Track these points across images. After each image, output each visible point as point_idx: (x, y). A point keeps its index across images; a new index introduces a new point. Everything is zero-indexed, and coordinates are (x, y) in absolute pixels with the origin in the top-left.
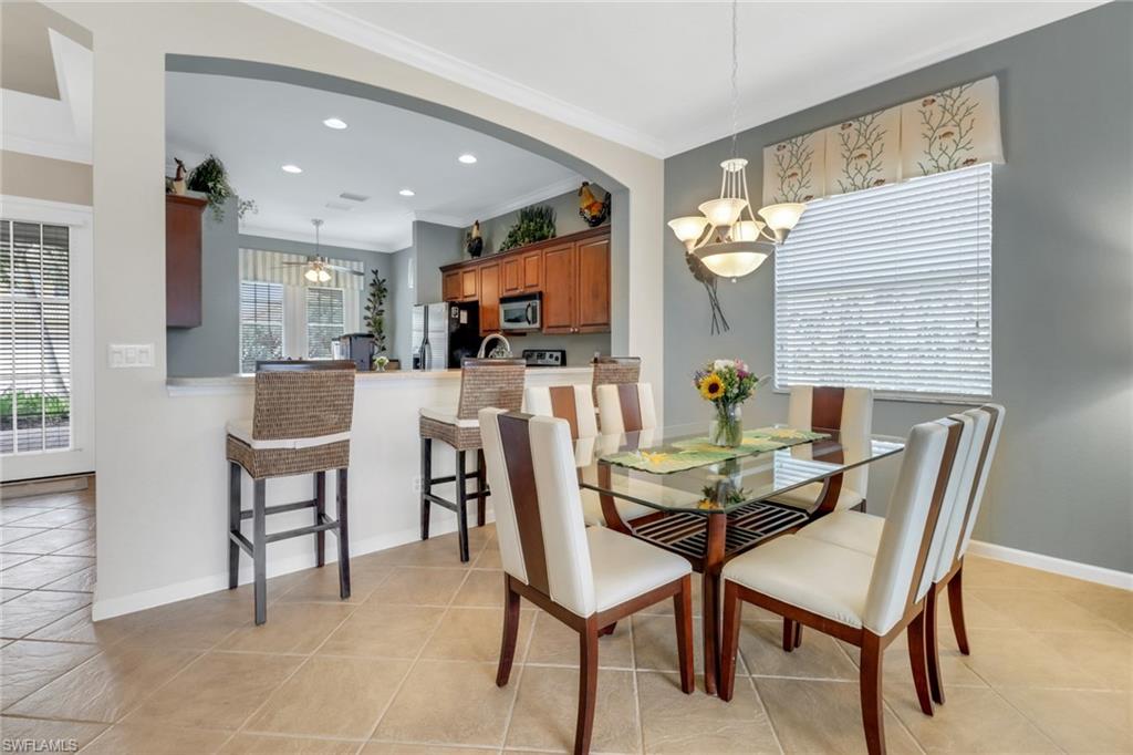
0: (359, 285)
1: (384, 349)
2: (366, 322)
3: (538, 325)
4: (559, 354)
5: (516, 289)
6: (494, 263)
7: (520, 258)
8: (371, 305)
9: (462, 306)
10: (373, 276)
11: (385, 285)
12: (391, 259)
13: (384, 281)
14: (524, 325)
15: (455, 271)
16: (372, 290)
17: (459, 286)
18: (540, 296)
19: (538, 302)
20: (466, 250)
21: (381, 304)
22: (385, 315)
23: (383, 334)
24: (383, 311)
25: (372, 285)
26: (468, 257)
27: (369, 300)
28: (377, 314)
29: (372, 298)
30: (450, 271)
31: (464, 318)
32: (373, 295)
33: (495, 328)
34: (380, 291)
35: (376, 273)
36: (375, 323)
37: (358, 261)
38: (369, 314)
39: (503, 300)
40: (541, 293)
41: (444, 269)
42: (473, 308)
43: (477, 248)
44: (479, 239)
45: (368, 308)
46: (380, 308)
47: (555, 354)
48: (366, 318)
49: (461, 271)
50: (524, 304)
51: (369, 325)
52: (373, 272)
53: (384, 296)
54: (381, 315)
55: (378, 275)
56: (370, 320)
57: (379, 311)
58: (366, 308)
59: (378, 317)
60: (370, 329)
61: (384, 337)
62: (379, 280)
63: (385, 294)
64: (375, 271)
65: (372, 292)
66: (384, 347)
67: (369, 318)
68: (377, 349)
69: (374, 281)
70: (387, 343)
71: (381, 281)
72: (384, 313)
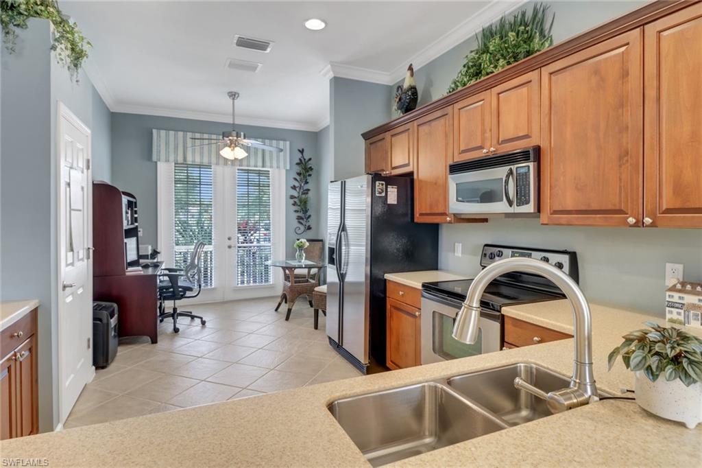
0: (285, 163)
1: (309, 228)
2: (292, 201)
3: (530, 208)
4: (565, 259)
5: (481, 148)
6: (439, 114)
7: (490, 96)
8: (297, 184)
9: (390, 181)
10: (300, 155)
11: (311, 164)
12: (315, 138)
13: (310, 159)
14: (501, 207)
15: (381, 136)
16: (298, 169)
17: (386, 155)
18: (536, 154)
19: (531, 165)
20: (395, 107)
21: (307, 183)
22: (310, 194)
23: (308, 214)
24: (309, 190)
25: (297, 164)
26: (397, 114)
27: (295, 179)
28: (303, 193)
29: (298, 178)
30: (374, 137)
31: (393, 196)
32: (299, 174)
33: (441, 210)
34: (305, 170)
35: (302, 152)
36: (301, 202)
37: (284, 140)
38: (295, 193)
39: (456, 168)
40: (538, 150)
41: (367, 136)
42: (406, 182)
43: (410, 101)
44: (413, 90)
45: (294, 188)
46: (306, 187)
47: (555, 258)
48: (292, 197)
49: (388, 135)
50: (501, 172)
51: (295, 204)
52: (299, 151)
53: (310, 175)
54: (307, 193)
55: (304, 153)
56: (296, 200)
57: (306, 190)
58: (292, 187)
59: (304, 196)
60: (296, 208)
61: (310, 216)
62: (305, 159)
63: (310, 173)
64: (301, 150)
65: (298, 171)
66: (309, 226)
67: (295, 197)
68: (302, 228)
69: (300, 160)
70: (312, 222)
71: (307, 160)
72: (309, 192)
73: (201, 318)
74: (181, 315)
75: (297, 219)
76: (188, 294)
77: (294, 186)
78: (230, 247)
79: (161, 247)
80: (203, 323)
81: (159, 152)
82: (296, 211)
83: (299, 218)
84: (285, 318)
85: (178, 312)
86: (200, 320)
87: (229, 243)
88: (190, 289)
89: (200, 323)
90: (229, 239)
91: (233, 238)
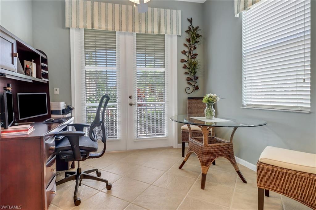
0: (177, 30)
1: (197, 88)
2: (182, 65)
8: (187, 50)
10: (189, 24)
13: (198, 27)
16: (187, 36)
21: (195, 48)
22: (198, 58)
23: (197, 75)
24: (196, 55)
25: (187, 31)
27: (185, 45)
28: (192, 58)
29: (187, 44)
32: (189, 40)
35: (190, 21)
36: (190, 65)
38: (185, 58)
45: (184, 53)
46: (195, 52)
48: (183, 61)
51: (185, 67)
52: (188, 20)
53: (197, 42)
54: (196, 57)
55: (193, 23)
56: (185, 63)
57: (194, 55)
58: (182, 52)
59: (193, 60)
60: (187, 71)
61: (197, 78)
62: (193, 28)
63: (198, 39)
64: (190, 19)
65: (188, 38)
66: (197, 86)
67: (186, 61)
68: (191, 88)
69: (189, 28)
70: (199, 83)
71: (195, 28)
72: (197, 57)
73: (106, 182)
74: (85, 177)
75: (187, 80)
76: (93, 154)
77: (184, 51)
78: (131, 104)
79: (75, 104)
80: (109, 187)
81: (71, 19)
82: (186, 73)
83: (189, 80)
84: (200, 186)
85: (82, 173)
86: (105, 184)
87: (129, 101)
88: (95, 150)
89: (105, 186)
90: (130, 97)
91: (133, 97)
